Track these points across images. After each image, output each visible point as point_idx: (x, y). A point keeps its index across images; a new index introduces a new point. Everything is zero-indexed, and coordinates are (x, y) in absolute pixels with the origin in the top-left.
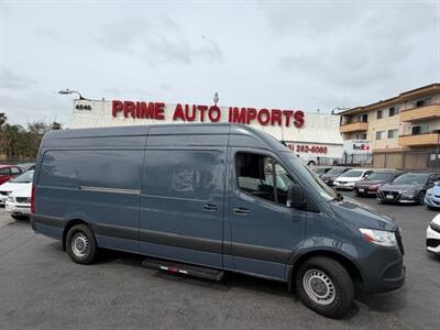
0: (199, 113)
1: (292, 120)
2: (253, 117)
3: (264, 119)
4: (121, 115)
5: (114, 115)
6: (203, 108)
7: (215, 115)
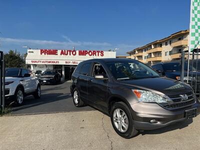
0: (69, 52)
1: (100, 53)
2: (87, 54)
3: (90, 53)
4: (43, 54)
5: (41, 54)
6: (70, 51)
7: (74, 53)
